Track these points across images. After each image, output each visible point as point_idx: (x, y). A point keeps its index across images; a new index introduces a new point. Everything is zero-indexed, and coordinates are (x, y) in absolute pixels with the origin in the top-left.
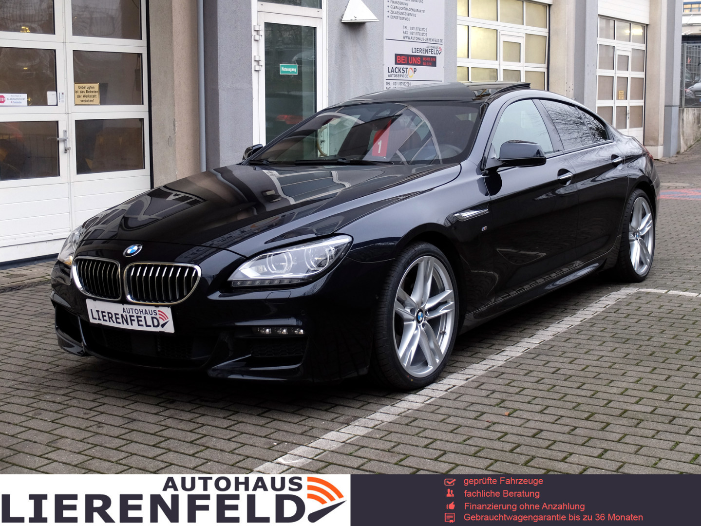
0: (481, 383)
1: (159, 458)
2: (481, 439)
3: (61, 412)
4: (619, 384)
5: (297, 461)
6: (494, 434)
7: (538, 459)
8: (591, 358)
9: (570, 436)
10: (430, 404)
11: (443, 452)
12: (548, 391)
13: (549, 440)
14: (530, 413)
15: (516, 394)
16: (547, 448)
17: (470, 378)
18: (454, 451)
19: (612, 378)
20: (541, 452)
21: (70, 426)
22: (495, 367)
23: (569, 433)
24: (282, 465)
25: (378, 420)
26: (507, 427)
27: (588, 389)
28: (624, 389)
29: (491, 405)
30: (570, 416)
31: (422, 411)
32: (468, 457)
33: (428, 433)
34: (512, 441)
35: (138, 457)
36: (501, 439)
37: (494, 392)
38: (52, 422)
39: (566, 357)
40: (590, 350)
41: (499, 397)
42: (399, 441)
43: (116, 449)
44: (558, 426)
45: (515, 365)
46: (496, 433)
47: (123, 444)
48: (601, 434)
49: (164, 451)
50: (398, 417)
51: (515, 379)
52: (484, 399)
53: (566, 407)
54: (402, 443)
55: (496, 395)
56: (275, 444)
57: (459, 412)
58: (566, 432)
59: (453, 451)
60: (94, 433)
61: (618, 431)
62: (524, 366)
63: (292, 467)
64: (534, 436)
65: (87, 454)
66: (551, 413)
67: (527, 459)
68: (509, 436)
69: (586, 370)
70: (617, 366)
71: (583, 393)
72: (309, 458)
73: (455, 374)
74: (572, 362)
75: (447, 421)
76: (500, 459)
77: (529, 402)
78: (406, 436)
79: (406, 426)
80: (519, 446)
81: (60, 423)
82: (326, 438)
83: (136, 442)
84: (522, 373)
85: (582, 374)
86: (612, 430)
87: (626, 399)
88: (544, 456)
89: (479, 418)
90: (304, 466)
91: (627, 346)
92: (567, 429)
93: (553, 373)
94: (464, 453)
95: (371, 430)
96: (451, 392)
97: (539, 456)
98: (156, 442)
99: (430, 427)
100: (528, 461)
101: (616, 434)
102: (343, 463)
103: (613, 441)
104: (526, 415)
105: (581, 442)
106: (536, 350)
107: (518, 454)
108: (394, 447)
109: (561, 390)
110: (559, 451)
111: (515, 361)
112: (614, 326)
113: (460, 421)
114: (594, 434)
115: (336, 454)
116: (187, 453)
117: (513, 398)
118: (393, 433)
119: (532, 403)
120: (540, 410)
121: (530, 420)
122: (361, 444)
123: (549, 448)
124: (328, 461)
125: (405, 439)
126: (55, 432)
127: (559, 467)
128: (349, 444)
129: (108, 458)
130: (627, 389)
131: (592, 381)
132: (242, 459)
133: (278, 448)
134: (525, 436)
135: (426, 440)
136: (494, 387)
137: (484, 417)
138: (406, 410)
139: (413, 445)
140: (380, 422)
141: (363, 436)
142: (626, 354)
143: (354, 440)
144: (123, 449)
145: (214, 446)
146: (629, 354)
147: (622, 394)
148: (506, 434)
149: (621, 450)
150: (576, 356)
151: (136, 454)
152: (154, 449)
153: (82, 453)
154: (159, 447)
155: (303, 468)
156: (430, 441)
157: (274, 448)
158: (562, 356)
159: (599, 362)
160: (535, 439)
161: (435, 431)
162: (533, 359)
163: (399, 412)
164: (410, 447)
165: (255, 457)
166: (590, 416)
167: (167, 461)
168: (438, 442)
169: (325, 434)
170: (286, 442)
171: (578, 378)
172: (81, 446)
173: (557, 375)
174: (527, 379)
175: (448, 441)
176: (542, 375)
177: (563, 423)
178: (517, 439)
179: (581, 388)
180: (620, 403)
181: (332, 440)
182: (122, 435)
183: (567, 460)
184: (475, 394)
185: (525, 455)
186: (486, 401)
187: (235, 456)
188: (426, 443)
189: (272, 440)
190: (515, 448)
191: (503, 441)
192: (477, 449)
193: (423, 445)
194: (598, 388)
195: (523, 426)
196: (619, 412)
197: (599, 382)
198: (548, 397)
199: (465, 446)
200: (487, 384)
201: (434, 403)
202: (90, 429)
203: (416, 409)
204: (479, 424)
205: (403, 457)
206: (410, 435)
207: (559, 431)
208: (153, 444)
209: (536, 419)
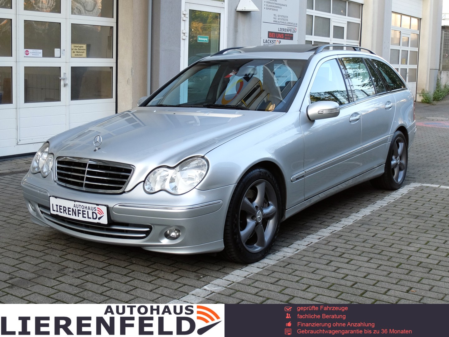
0: (328, 241)
1: (128, 283)
2: (332, 278)
3: (65, 251)
4: (414, 245)
5: (216, 288)
6: (339, 275)
7: (369, 292)
8: (396, 228)
9: (387, 278)
10: (297, 254)
11: (308, 286)
12: (371, 248)
13: (375, 280)
14: (361, 262)
15: (352, 249)
16: (374, 285)
17: (321, 238)
18: (316, 285)
19: (410, 241)
20: (370, 288)
21: (71, 260)
22: (336, 231)
23: (386, 276)
24: (207, 290)
25: (266, 264)
26: (347, 270)
27: (396, 247)
28: (419, 248)
29: (336, 256)
30: (386, 265)
31: (292, 258)
32: (324, 289)
33: (297, 273)
34: (351, 280)
35: (116, 282)
36: (344, 279)
37: (337, 247)
38: (60, 257)
39: (380, 226)
40: (395, 222)
41: (341, 251)
42: (280, 277)
43: (101, 276)
44: (379, 271)
45: (349, 230)
46: (341, 274)
47: (106, 273)
48: (407, 277)
49: (131, 279)
50: (278, 262)
51: (350, 239)
52: (331, 252)
53: (384, 259)
54: (282, 279)
55: (338, 249)
56: (202, 277)
57: (316, 260)
58: (385, 275)
59: (314, 285)
60: (87, 265)
61: (417, 275)
62: (354, 231)
63: (214, 292)
64: (365, 277)
65: (83, 279)
66: (374, 262)
67: (362, 292)
68: (349, 276)
69: (394, 235)
70: (412, 233)
71: (393, 250)
72: (223, 287)
73: (311, 235)
74: (384, 229)
75: (310, 265)
76: (345, 292)
77: (360, 255)
78: (284, 274)
79: (284, 268)
80: (356, 283)
81: (65, 258)
82: (233, 274)
83: (113, 272)
84: (354, 235)
85: (391, 237)
86: (413, 275)
87: (420, 255)
88: (372, 291)
89: (329, 264)
90: (221, 292)
91: (418, 220)
92: (385, 273)
93: (373, 236)
94: (322, 287)
95: (261, 270)
96: (310, 246)
97: (369, 290)
98: (126, 273)
99: (299, 269)
100: (363, 293)
101: (416, 278)
102: (246, 291)
103: (415, 282)
104: (359, 263)
105: (395, 282)
106: (361, 221)
107: (356, 288)
108: (277, 281)
109: (379, 247)
110: (382, 287)
111: (349, 228)
112: (409, 208)
113: (317, 266)
114: (403, 277)
115: (240, 285)
116: (146, 281)
117: (350, 252)
118: (276, 272)
119: (362, 255)
120: (367, 260)
121: (361, 267)
122: (256, 279)
123: (375, 285)
124: (236, 289)
125: (284, 276)
126: (62, 264)
127: (383, 298)
128: (248, 278)
129: (96, 282)
130: (420, 249)
131: (398, 242)
132: (181, 286)
133: (203, 279)
134: (359, 277)
135: (297, 277)
136: (337, 244)
137: (332, 263)
138: (282, 257)
139: (289, 280)
140: (267, 265)
141: (257, 274)
142: (417, 226)
143: (252, 276)
144: (106, 276)
145: (163, 277)
146: (419, 226)
147: (417, 251)
148: (347, 275)
149: (421, 288)
150: (386, 226)
151: (113, 280)
152: (125, 277)
153: (80, 278)
154: (128, 276)
155: (220, 293)
156: (300, 278)
157: (201, 280)
158: (378, 225)
159: (401, 230)
160: (366, 279)
161: (302, 272)
162: (360, 227)
163: (278, 259)
164: (288, 282)
165: (189, 284)
166: (399, 265)
167: (134, 285)
168: (305, 279)
169: (232, 271)
170: (208, 276)
171: (389, 240)
172: (79, 274)
173: (376, 238)
174: (357, 239)
175: (311, 279)
176: (366, 238)
177: (382, 269)
178: (354, 279)
179: (391, 246)
180: (417, 258)
181: (238, 276)
182: (105, 267)
183: (387, 294)
184: (325, 248)
185: (360, 289)
186: (332, 253)
187: (177, 284)
188: (297, 280)
189: (199, 274)
190: (354, 285)
191: (346, 280)
192: (330, 284)
193: (295, 281)
194: (403, 247)
195: (358, 270)
196: (417, 263)
197: (402, 243)
198: (371, 252)
199: (322, 282)
200: (332, 242)
201: (300, 253)
202: (84, 262)
203: (289, 257)
204: (330, 268)
205: (283, 288)
206: (287, 274)
207: (380, 275)
208: (124, 274)
209: (365, 266)
